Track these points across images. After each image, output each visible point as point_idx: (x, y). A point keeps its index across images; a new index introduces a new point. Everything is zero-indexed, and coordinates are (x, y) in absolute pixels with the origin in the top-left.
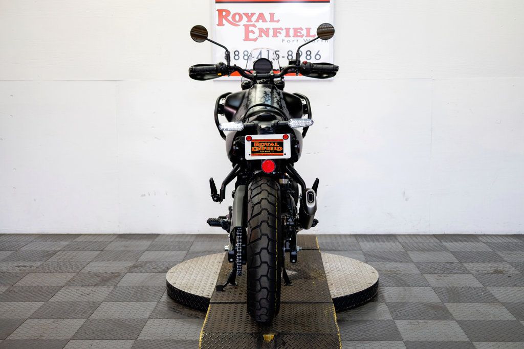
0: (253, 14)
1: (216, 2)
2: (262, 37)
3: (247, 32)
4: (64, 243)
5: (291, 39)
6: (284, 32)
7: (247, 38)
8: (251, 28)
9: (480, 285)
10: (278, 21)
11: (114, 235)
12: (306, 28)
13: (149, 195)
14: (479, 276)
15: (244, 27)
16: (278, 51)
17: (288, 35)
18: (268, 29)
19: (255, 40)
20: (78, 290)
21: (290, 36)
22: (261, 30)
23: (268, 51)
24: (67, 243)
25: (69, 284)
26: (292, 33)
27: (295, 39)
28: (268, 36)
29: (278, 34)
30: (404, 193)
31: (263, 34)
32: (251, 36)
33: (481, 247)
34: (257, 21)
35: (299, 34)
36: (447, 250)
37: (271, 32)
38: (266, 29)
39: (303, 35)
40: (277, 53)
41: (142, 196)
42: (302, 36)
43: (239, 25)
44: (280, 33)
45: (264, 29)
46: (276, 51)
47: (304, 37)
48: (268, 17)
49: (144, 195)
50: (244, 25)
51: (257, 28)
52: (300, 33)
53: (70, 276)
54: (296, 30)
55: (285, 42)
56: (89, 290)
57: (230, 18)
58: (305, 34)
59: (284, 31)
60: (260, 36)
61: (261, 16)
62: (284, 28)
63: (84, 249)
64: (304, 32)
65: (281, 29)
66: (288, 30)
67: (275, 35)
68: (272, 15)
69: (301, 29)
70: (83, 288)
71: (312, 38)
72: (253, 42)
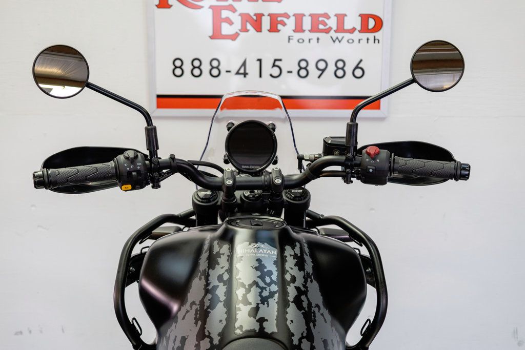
2: (247, 31)
3: (218, 21)
5: (306, 35)
6: (291, 23)
7: (216, 35)
8: (225, 14)
12: (336, 15)
13: (30, 332)
15: (210, 11)
16: (280, 60)
17: (299, 29)
19: (234, 37)
21: (303, 31)
22: (245, 18)
23: (260, 60)
26: (307, 24)
27: (315, 35)
28: (258, 29)
30: (515, 332)
31: (249, 26)
32: (226, 29)
35: (321, 27)
37: (266, 23)
38: (255, 15)
39: (330, 29)
40: (277, 63)
41: (16, 334)
42: (327, 31)
43: (201, 7)
44: (284, 24)
45: (252, 14)
46: (275, 60)
47: (332, 33)
49: (21, 333)
50: (211, 7)
51: (237, 13)
52: (325, 24)
54: (314, 17)
55: (294, 42)
58: (335, 27)
59: (293, 19)
60: (245, 30)
62: (291, 14)
64: (332, 23)
65: (287, 16)
66: (299, 18)
67: (273, 29)
69: (327, 16)
71: (347, 36)
72: (229, 41)
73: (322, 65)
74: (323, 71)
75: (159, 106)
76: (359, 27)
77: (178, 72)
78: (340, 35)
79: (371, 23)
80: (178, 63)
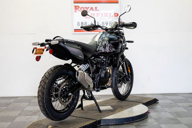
0: (88, 8)
1: (74, 3)
4: (13, 100)
5: (104, 17)
9: (187, 111)
10: (98, 10)
11: (33, 96)
14: (185, 108)
17: (102, 16)
18: (94, 14)
20: (24, 117)
22: (92, 14)
24: (14, 100)
25: (19, 115)
28: (94, 16)
29: (98, 16)
30: (148, 78)
33: (181, 98)
34: (90, 10)
35: (107, 16)
36: (168, 99)
37: (96, 15)
42: (108, 16)
46: (98, 22)
47: (109, 17)
48: (94, 9)
51: (90, 13)
53: (20, 112)
54: (105, 14)
55: (101, 18)
56: (29, 117)
57: (79, 9)
58: (109, 16)
61: (92, 8)
63: (22, 102)
64: (109, 15)
65: (100, 13)
66: (102, 14)
68: (96, 8)
69: (107, 13)
70: (26, 116)
71: (112, 17)
72: (89, 19)
73: (107, 23)
74: (107, 24)
75: (75, 31)
76: (114, 15)
77: (78, 25)
78: (110, 17)
79: (116, 15)
80: (78, 23)
